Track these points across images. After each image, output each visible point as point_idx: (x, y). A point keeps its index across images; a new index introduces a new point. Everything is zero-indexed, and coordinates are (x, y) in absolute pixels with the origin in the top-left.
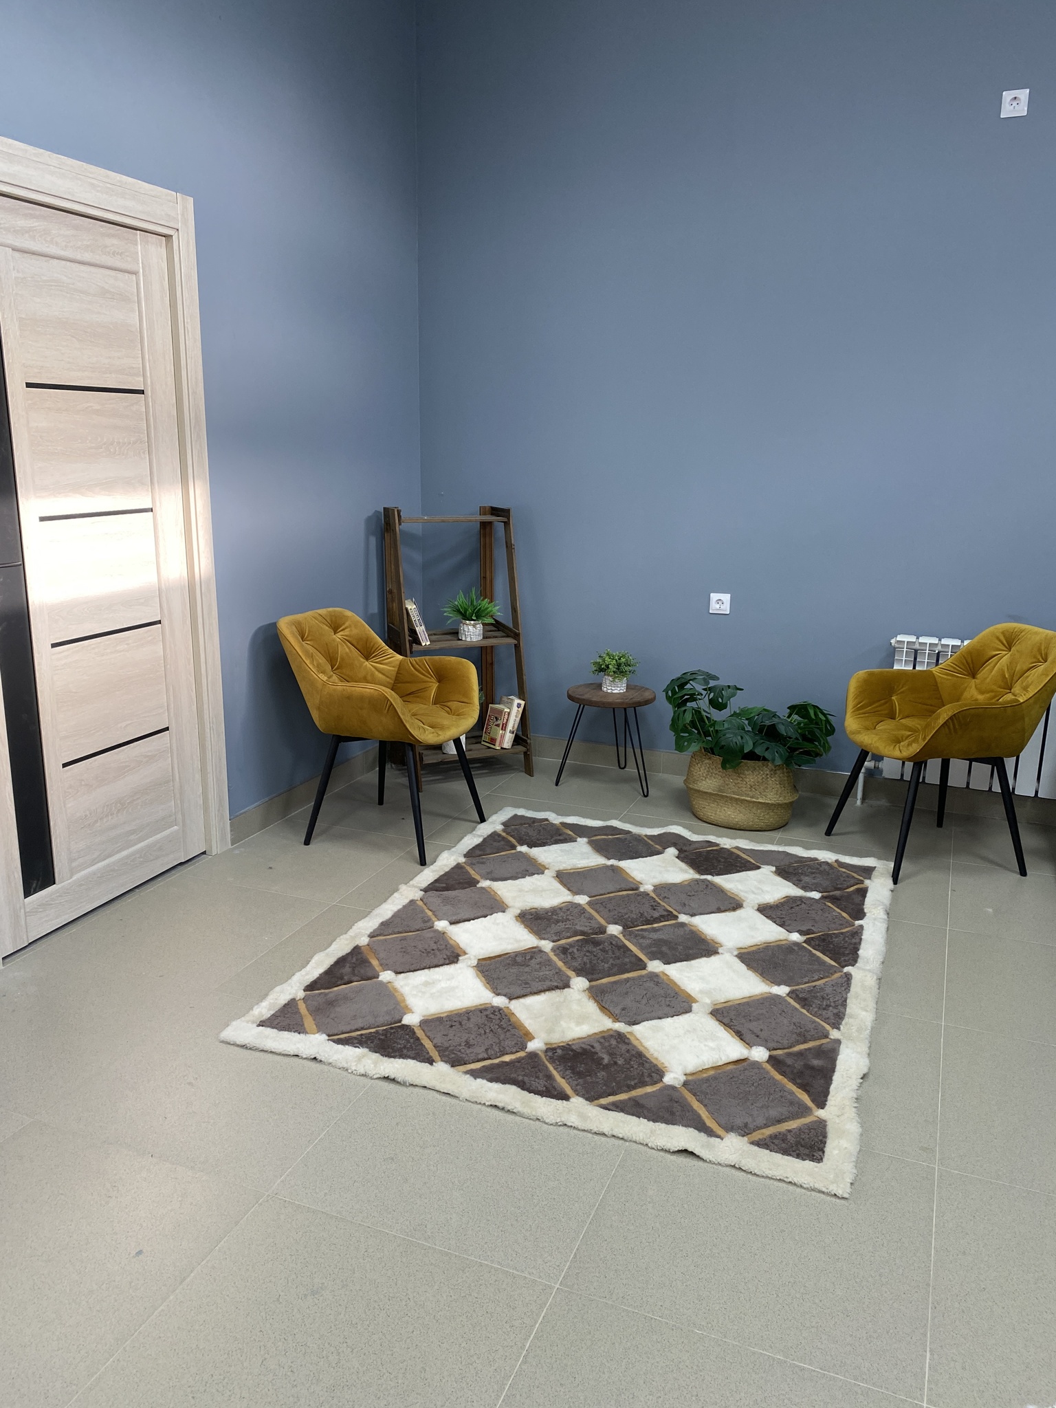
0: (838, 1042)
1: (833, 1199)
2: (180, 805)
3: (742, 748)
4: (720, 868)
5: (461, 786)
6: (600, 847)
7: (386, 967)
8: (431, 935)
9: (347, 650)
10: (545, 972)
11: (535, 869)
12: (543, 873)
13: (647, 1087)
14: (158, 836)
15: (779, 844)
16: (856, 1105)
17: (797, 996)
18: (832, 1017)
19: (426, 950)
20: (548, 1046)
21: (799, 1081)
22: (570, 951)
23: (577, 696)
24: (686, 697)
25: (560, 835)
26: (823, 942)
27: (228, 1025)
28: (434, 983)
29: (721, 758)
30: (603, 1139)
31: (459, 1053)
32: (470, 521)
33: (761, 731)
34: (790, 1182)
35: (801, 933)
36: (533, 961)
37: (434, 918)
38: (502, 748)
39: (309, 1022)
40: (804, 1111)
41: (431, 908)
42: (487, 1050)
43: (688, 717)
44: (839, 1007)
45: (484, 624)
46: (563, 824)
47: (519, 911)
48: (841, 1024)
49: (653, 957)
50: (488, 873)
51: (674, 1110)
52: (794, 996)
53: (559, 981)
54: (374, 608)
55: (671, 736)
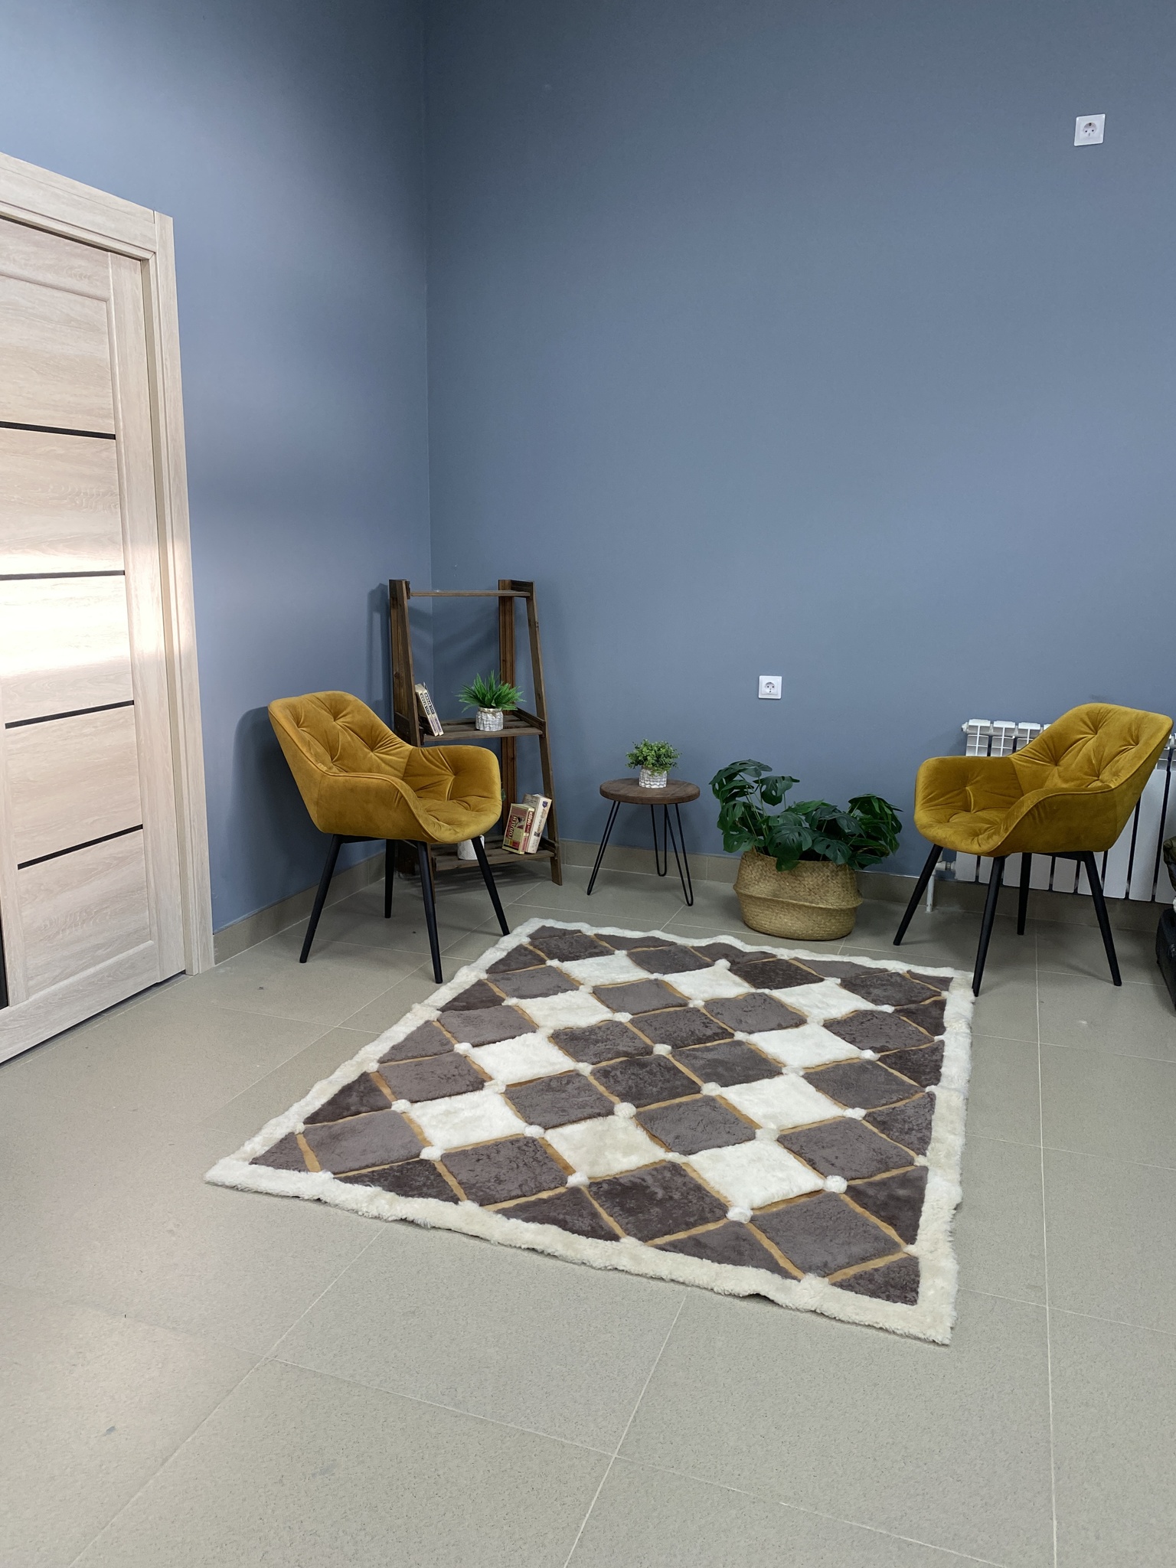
0: (925, 1169)
1: (932, 1346)
2: (155, 916)
3: (800, 845)
4: (779, 981)
5: (482, 897)
6: (640, 961)
7: (399, 1095)
8: (450, 1059)
9: (349, 739)
10: (584, 1098)
11: (568, 984)
12: (577, 989)
13: (709, 1224)
14: (131, 952)
15: (842, 954)
16: (951, 1239)
17: (875, 1119)
18: (916, 1142)
19: (445, 1076)
20: (591, 1181)
21: (883, 1214)
22: (612, 1074)
23: (612, 792)
24: (735, 790)
25: (595, 948)
26: (901, 1060)
27: (215, 1164)
28: (456, 1112)
29: (776, 859)
30: (661, 1284)
31: (488, 1190)
32: (489, 595)
33: (819, 828)
34: (881, 1328)
35: (875, 1050)
36: (570, 1086)
37: (453, 1041)
38: (526, 853)
39: (310, 1158)
40: (891, 1247)
41: (450, 1030)
42: (521, 1186)
43: (739, 811)
44: (923, 1130)
45: (505, 713)
46: (599, 936)
47: (552, 1031)
48: (926, 1149)
49: (708, 1079)
50: (515, 990)
51: (742, 1249)
52: (871, 1119)
53: (601, 1107)
54: (379, 694)
55: (718, 834)
